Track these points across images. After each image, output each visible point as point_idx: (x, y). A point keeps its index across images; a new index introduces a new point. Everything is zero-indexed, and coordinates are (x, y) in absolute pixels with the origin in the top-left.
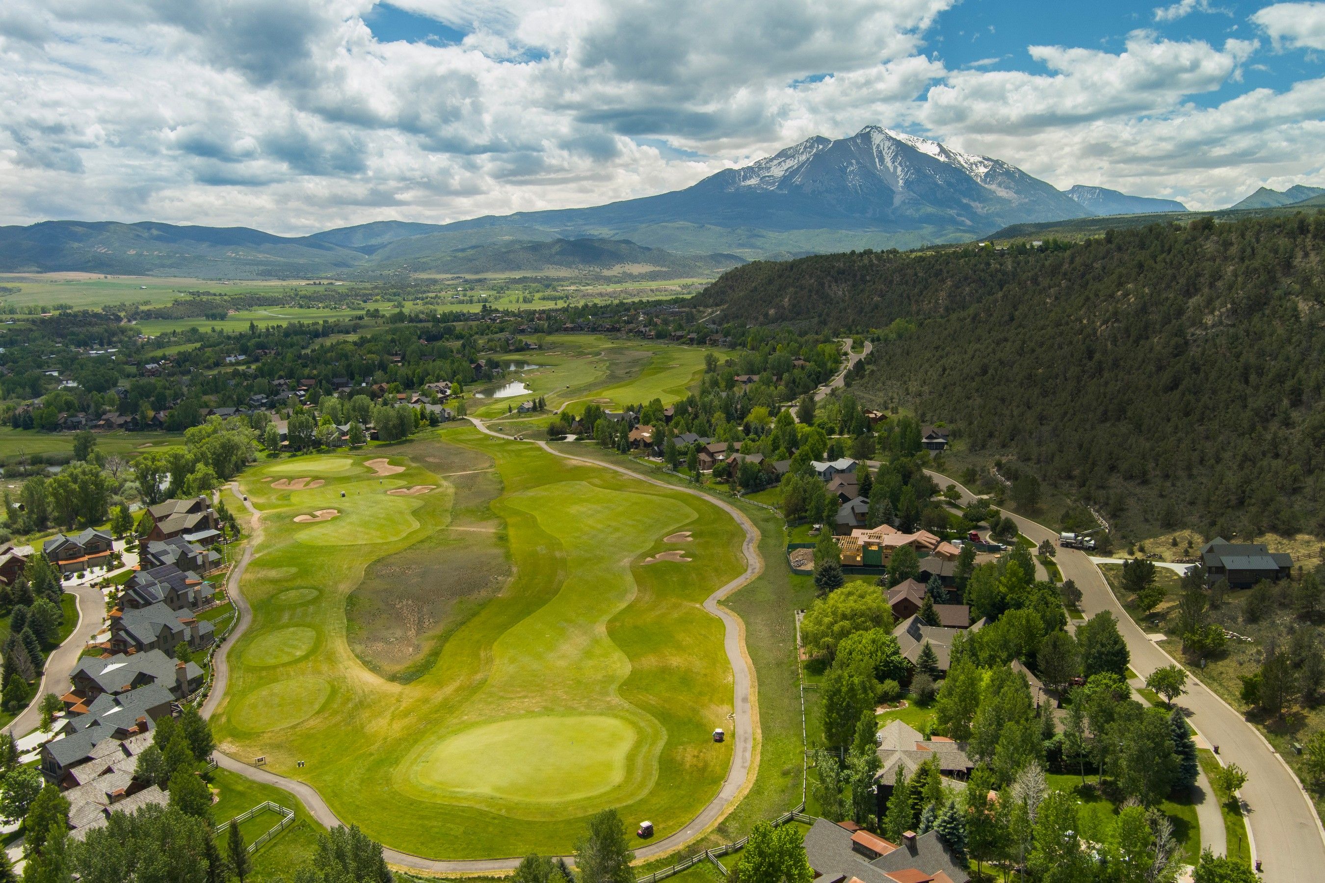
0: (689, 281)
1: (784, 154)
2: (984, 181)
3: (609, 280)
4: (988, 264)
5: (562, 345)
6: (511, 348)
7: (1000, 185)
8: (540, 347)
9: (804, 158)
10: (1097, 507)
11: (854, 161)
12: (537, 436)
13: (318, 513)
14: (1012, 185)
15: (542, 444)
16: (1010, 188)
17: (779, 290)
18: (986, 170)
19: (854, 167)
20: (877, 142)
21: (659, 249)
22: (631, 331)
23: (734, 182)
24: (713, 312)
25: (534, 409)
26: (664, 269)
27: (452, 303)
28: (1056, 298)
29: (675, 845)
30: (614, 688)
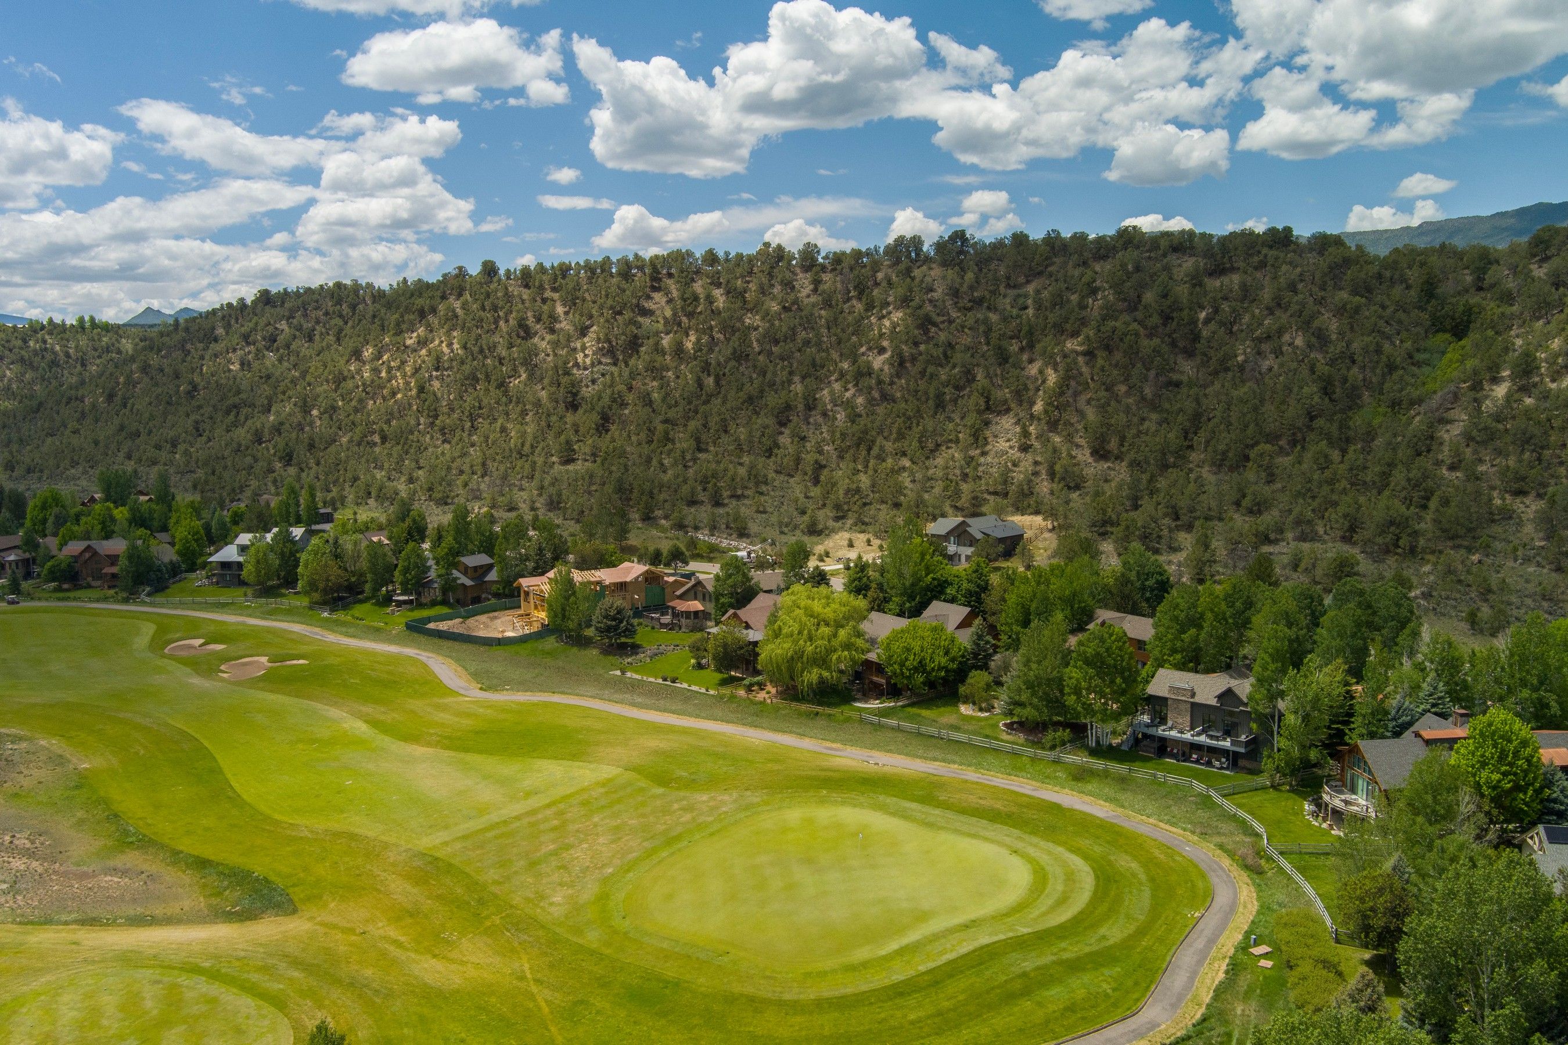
29: (1216, 862)
30: (660, 790)
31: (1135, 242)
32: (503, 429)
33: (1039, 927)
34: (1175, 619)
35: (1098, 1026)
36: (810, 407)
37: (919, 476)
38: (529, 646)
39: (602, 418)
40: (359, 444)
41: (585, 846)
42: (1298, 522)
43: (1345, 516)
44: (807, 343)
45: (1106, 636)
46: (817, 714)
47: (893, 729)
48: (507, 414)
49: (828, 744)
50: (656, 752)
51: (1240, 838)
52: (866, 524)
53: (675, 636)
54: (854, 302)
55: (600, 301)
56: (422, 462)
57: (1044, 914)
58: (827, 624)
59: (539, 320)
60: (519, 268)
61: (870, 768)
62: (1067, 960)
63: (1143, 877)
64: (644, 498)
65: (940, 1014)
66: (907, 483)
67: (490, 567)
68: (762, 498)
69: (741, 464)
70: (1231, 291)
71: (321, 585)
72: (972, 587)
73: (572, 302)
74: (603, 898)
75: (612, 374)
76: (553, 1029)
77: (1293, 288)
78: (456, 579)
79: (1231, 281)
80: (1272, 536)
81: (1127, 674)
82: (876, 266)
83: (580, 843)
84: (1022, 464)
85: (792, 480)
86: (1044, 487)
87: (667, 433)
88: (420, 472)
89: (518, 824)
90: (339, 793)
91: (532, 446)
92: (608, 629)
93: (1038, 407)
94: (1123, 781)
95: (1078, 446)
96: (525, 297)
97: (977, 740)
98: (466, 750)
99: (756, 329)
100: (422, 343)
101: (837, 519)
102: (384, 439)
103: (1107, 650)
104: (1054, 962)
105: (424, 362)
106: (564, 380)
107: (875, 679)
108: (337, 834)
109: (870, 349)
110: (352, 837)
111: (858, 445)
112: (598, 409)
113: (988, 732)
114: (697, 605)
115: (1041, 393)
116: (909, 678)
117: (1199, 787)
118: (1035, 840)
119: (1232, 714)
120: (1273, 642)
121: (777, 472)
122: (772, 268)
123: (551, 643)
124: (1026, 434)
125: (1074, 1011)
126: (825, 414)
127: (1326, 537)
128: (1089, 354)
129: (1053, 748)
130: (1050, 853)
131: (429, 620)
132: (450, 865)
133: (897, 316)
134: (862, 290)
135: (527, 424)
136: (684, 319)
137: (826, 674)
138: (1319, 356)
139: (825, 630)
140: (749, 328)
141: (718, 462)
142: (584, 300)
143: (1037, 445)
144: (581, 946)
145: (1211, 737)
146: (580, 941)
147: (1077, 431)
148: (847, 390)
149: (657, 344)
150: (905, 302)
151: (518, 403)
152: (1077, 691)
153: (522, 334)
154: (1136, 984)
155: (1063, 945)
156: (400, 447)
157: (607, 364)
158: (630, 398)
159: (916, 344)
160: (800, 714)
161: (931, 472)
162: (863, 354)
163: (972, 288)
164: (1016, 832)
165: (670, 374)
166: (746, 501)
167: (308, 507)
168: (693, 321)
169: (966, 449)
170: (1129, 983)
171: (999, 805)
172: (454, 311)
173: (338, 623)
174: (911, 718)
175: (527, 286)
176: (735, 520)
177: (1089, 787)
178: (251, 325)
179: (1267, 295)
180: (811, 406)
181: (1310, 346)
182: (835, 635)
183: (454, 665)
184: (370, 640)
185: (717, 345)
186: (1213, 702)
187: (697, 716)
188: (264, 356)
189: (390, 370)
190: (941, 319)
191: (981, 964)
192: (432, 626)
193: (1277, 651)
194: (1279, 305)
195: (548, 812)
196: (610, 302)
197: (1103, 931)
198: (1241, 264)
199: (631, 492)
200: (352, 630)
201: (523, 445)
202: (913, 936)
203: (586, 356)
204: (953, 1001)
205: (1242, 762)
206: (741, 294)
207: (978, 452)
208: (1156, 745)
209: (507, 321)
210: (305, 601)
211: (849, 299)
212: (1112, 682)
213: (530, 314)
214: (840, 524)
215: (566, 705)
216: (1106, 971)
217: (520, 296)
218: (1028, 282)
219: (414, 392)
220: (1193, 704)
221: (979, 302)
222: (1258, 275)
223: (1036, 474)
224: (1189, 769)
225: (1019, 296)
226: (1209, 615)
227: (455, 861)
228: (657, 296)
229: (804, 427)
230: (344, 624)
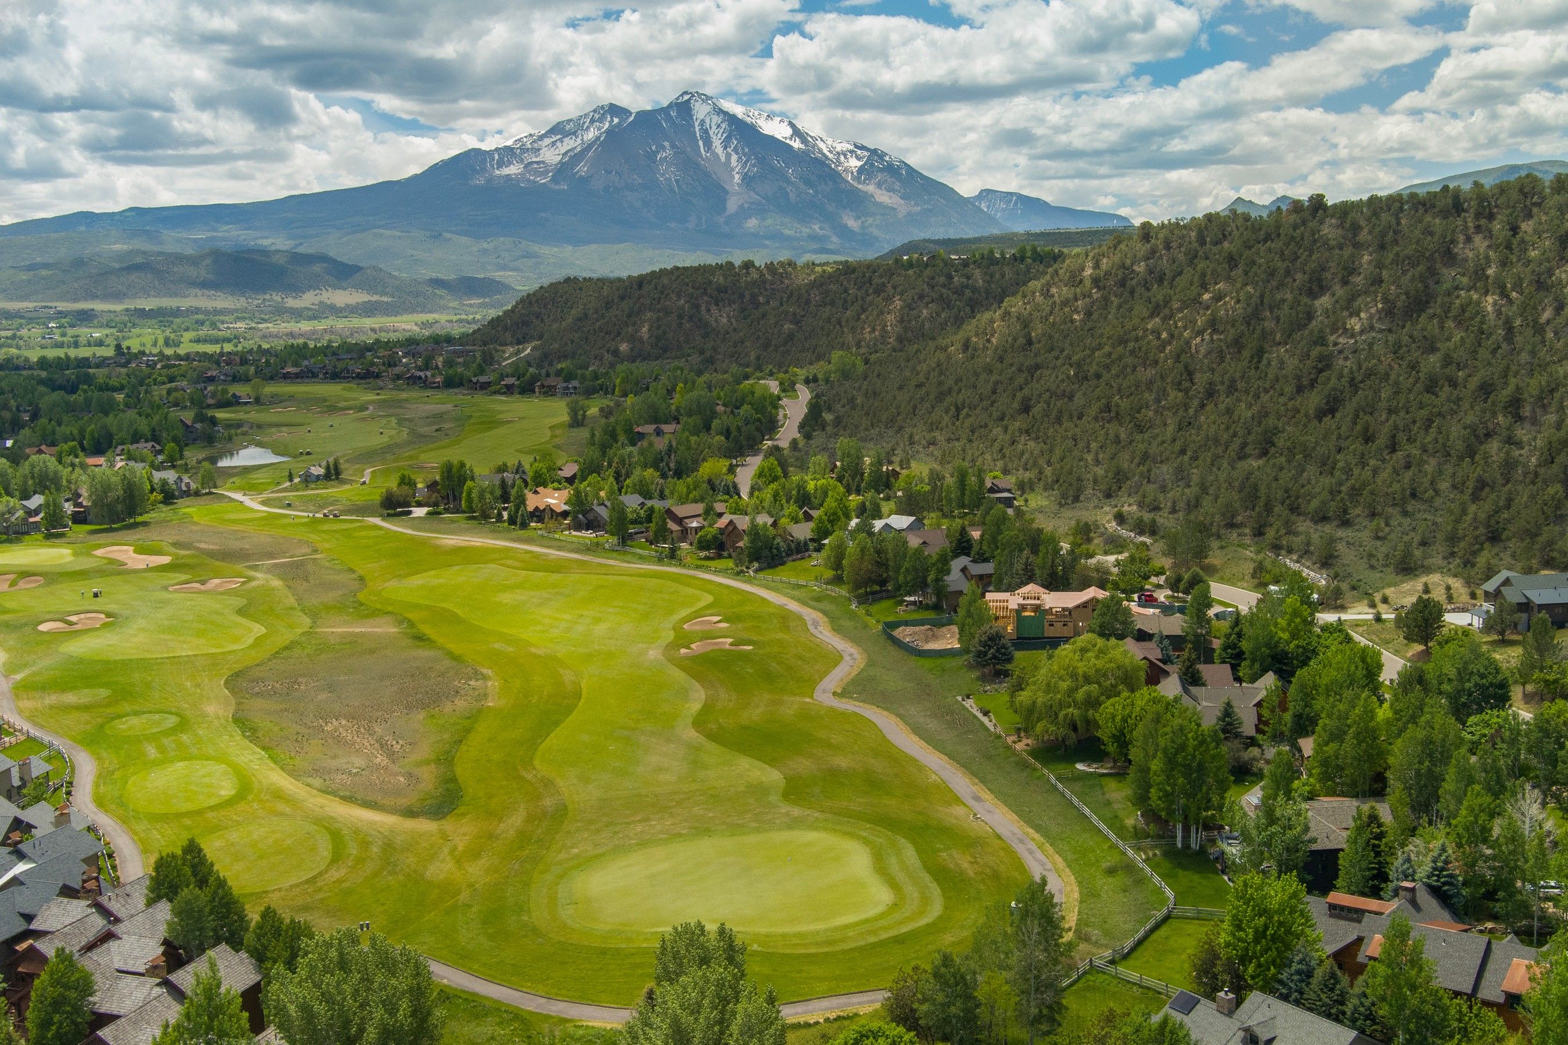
0: (431, 317)
1: (559, 130)
2: (857, 179)
3: (298, 314)
4: (950, 277)
5: (291, 397)
6: (210, 401)
7: (879, 185)
8: (258, 401)
9: (591, 135)
10: (1295, 557)
11: (666, 144)
12: (363, 510)
13: (74, 619)
14: (897, 186)
15: (377, 521)
16: (893, 191)
17: (629, 316)
18: (859, 164)
19: (667, 153)
20: (701, 116)
21: (375, 268)
22: (398, 377)
23: (484, 170)
24: (518, 352)
25: (327, 476)
26: (385, 299)
27: (43, 347)
28: (1089, 314)
38: (941, 660)
46: (1028, 766)
100: (1216, 298)
105: (1201, 323)
113: (1123, 813)
123: (961, 660)
157: (1380, 332)
160: (1018, 763)
173: (851, 616)
174: (1090, 787)
183: (857, 669)
203: (1359, 320)
230: (853, 618)
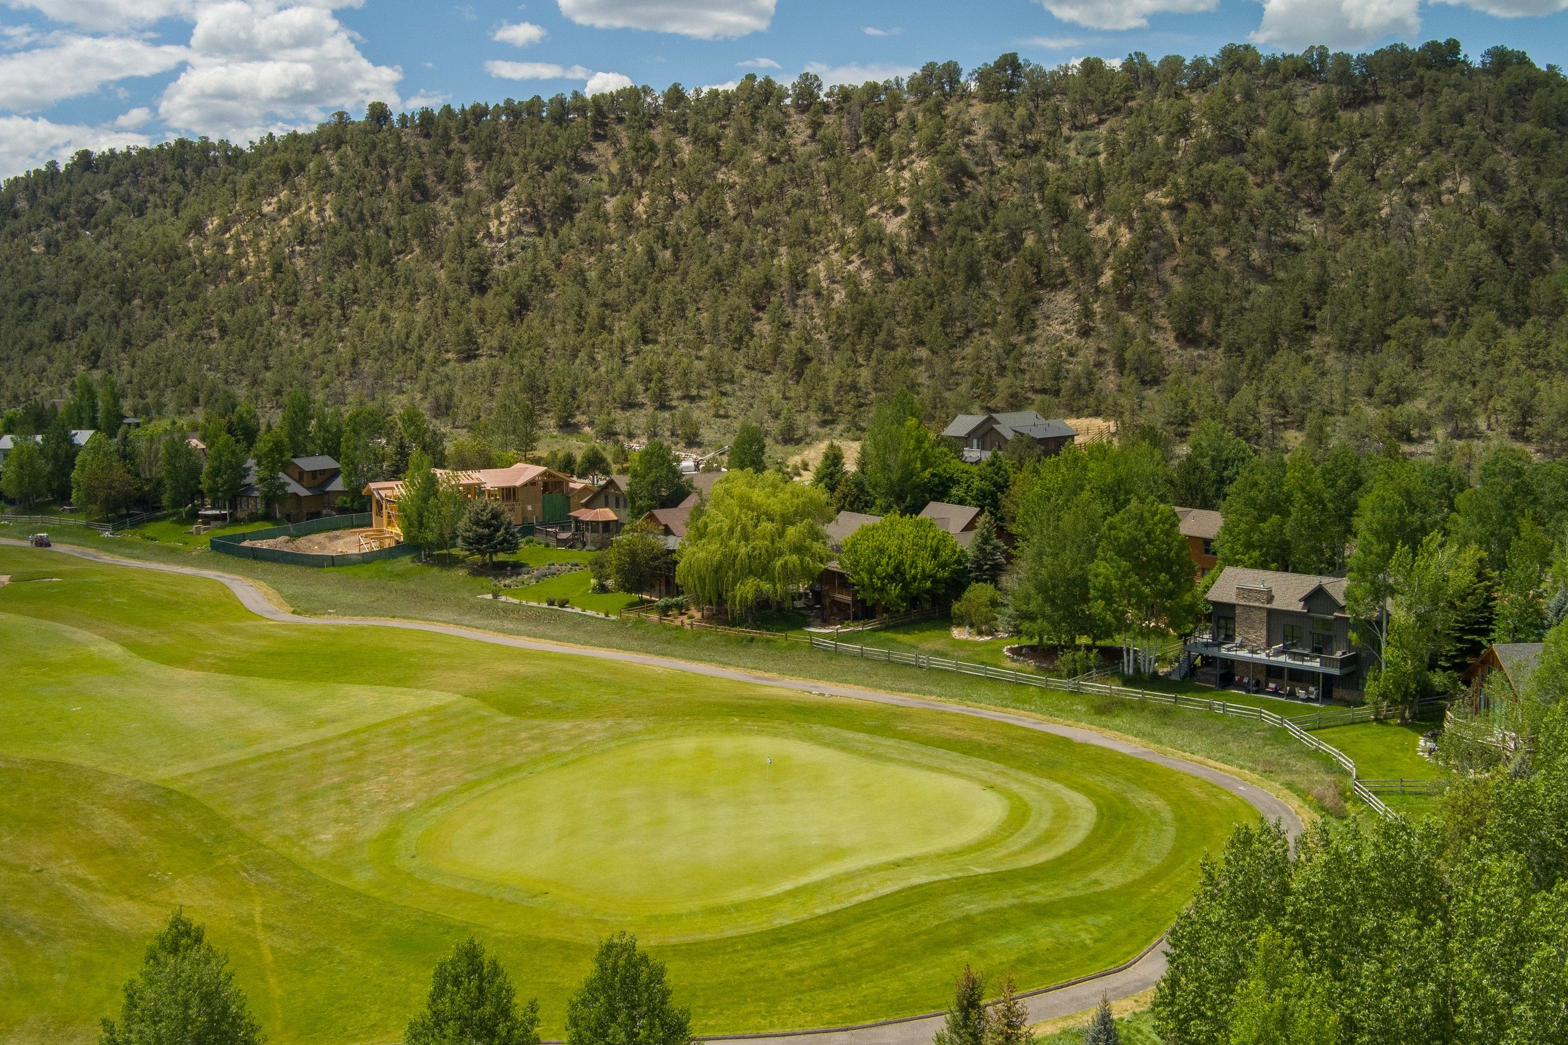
29: (1279, 804)
30: (509, 719)
31: (1246, 64)
32: (385, 319)
33: (1003, 868)
34: (1252, 502)
35: (1060, 983)
36: (798, 286)
37: (939, 369)
38: (373, 567)
39: (518, 303)
40: (190, 340)
41: (384, 778)
42: (1450, 414)
43: (1516, 402)
44: (798, 203)
45: (1147, 515)
46: (752, 640)
47: (854, 656)
48: (391, 299)
49: (759, 673)
50: (514, 678)
51: (1320, 776)
52: (863, 430)
53: (578, 555)
54: (866, 150)
55: (521, 151)
56: (272, 362)
57: (1015, 854)
58: (771, 519)
59: (441, 179)
60: (418, 110)
61: (814, 698)
62: (1034, 905)
63: (1167, 815)
64: (562, 397)
65: (833, 964)
66: (923, 379)
67: (335, 473)
68: (724, 401)
69: (699, 358)
70: (1374, 125)
71: (102, 495)
72: (985, 485)
73: (487, 154)
74: (389, 836)
75: (535, 247)
76: (272, 980)
77: (1458, 118)
78: (283, 485)
79: (1375, 113)
80: (1415, 433)
81: (1175, 568)
82: (895, 104)
83: (378, 775)
84: (1081, 353)
85: (767, 378)
86: (1109, 382)
87: (602, 319)
88: (268, 374)
89: (297, 755)
90: (59, 719)
91: (420, 338)
92: (479, 539)
93: (1106, 278)
94: (1165, 714)
95: (1158, 328)
96: (424, 149)
97: (969, 668)
98: (249, 674)
99: (732, 187)
100: (284, 209)
101: (824, 423)
102: (223, 331)
103: (1148, 534)
104: (1013, 906)
105: (284, 233)
106: (471, 254)
107: (838, 596)
108: (41, 764)
109: (883, 209)
110: (60, 766)
111: (859, 331)
112: (513, 289)
113: (986, 658)
114: (607, 514)
115: (1110, 260)
116: (882, 590)
117: (1271, 718)
118: (1023, 775)
119: (1326, 623)
120: (1379, 514)
121: (747, 367)
122: (757, 107)
123: (405, 562)
124: (1088, 313)
125: (1030, 964)
126: (818, 294)
127: (1490, 433)
128: (1178, 208)
129: (1073, 674)
130: (1040, 789)
131: (244, 537)
132: (187, 798)
133: (921, 165)
134: (875, 132)
135: (416, 311)
136: (636, 175)
137: (766, 586)
138: (1493, 207)
139: (767, 526)
140: (721, 186)
141: (668, 355)
142: (502, 152)
143: (1103, 327)
144: (344, 888)
145: (1294, 656)
146: (343, 883)
147: (1158, 308)
148: (850, 262)
149: (598, 207)
150: (932, 146)
151: (407, 283)
152: (1107, 594)
153: (418, 197)
154: (1131, 935)
155: (1033, 888)
156: (244, 341)
157: (529, 235)
158: (556, 278)
159: (945, 201)
160: (728, 640)
161: (958, 363)
162: (874, 216)
163: (1023, 128)
164: (997, 766)
165: (614, 247)
166: (703, 404)
167: (109, 412)
168: (649, 178)
169: (1004, 336)
170: (1122, 933)
171: (981, 737)
172: (327, 168)
173: (120, 544)
174: (881, 644)
175: (427, 136)
176: (683, 423)
177: (1117, 721)
178: (62, 195)
179: (1423, 130)
180: (799, 282)
181: (1480, 194)
182: (781, 534)
183: (264, 586)
184: (159, 562)
185: (678, 207)
186: (1298, 607)
187: (586, 643)
188: (77, 236)
189: (239, 244)
190: (980, 169)
191: (906, 906)
192: (246, 544)
193: (1385, 526)
194: (1439, 142)
195: (344, 742)
196: (537, 153)
197: (1095, 875)
198: (1387, 91)
199: (546, 392)
200: (136, 552)
201: (408, 337)
202: (816, 876)
203: (502, 224)
204: (856, 949)
205: (1338, 693)
206: (713, 142)
207: (1023, 338)
208: (1218, 672)
209: (398, 180)
210: (82, 521)
211: (859, 147)
212: (1155, 580)
213: (429, 171)
214: (827, 430)
215: (405, 630)
216: (1089, 919)
217: (417, 148)
218: (1101, 122)
219: (267, 274)
220: (1271, 613)
221: (1033, 149)
222: (1413, 104)
223: (1099, 365)
224: (1261, 701)
225: (1088, 139)
226: (1298, 495)
227: (196, 795)
228: (601, 147)
229: (789, 311)
230: (130, 545)
